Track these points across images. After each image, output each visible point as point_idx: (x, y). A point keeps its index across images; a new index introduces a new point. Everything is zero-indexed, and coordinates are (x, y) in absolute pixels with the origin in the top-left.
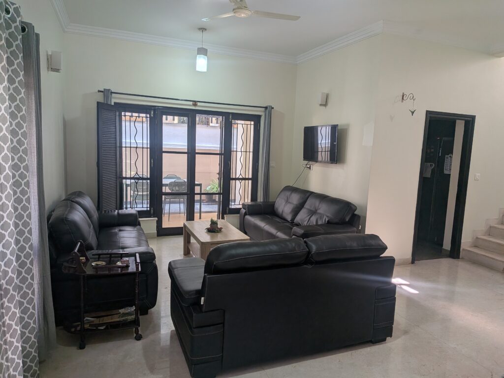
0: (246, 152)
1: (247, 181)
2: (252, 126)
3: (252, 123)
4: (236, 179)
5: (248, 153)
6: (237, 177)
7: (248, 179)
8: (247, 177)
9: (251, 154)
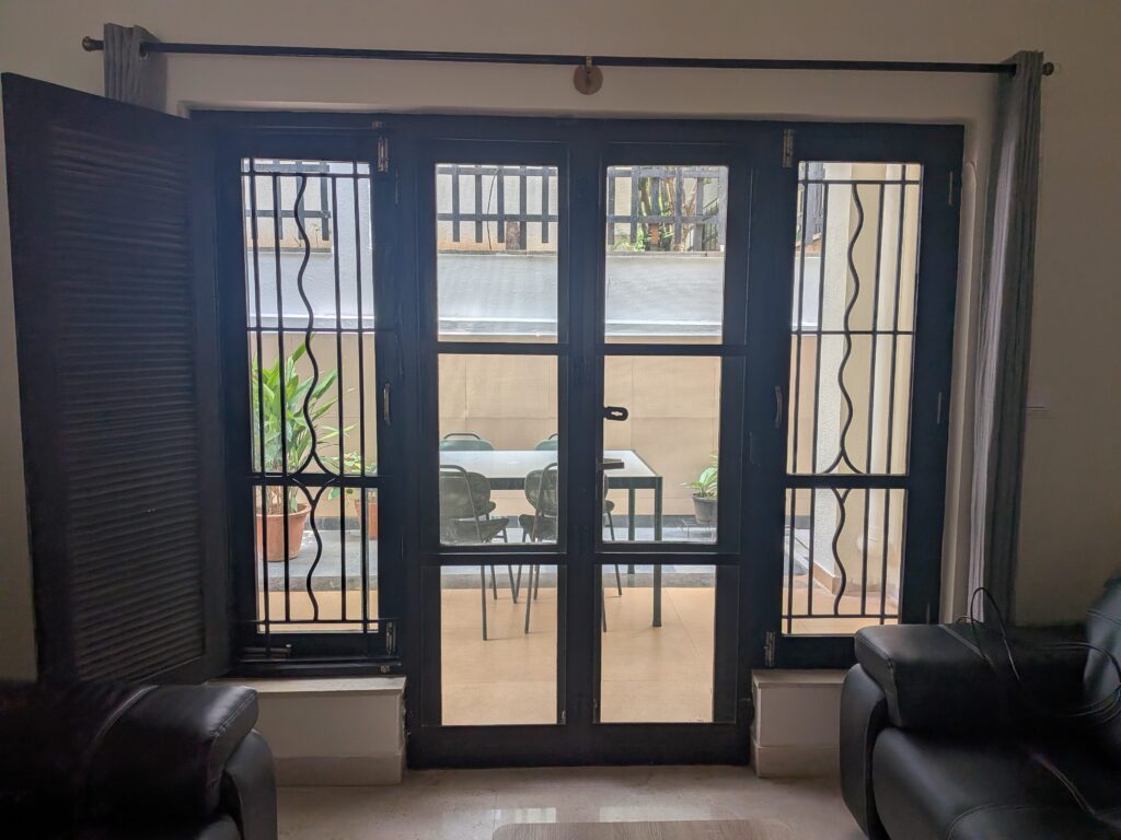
0: (874, 332)
1: (877, 495)
2: (913, 193)
3: (914, 171)
4: (813, 482)
5: (884, 342)
6: (820, 470)
7: (886, 482)
8: (878, 468)
9: (905, 344)
